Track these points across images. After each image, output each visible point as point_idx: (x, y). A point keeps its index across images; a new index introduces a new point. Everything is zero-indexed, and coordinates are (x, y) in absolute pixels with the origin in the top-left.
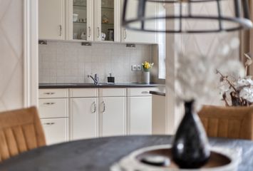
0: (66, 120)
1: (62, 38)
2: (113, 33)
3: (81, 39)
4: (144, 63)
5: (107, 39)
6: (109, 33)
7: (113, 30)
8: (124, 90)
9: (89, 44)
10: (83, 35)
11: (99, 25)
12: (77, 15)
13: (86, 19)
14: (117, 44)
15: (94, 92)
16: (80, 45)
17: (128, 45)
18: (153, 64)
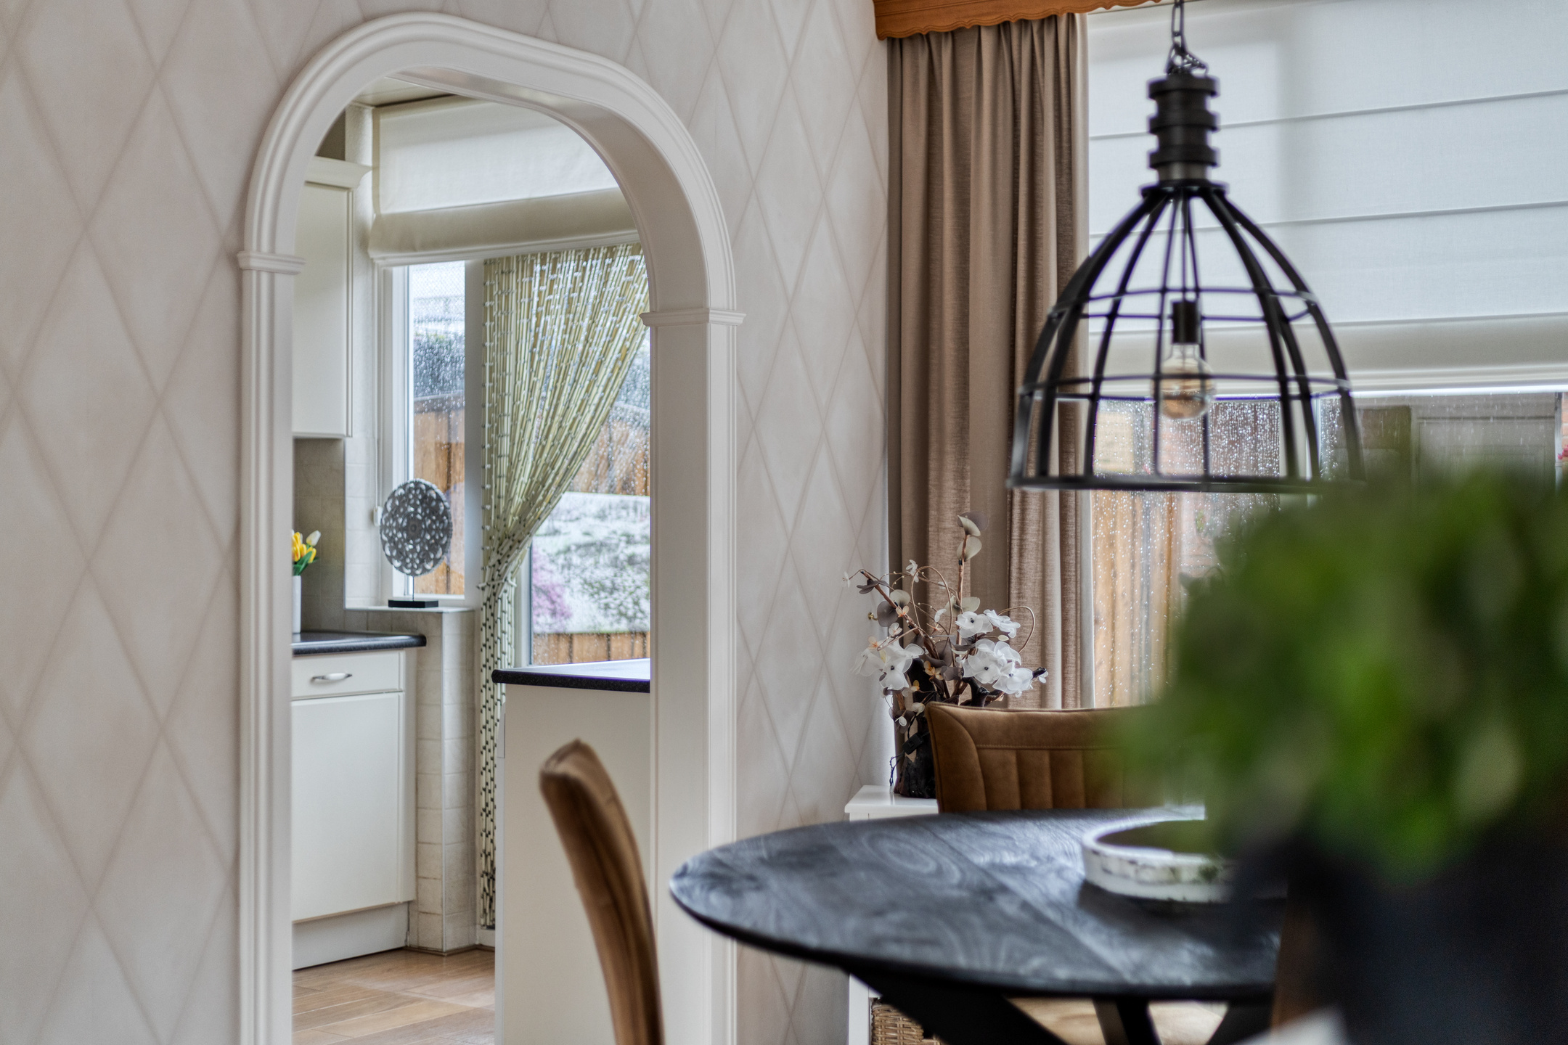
18: (315, 537)
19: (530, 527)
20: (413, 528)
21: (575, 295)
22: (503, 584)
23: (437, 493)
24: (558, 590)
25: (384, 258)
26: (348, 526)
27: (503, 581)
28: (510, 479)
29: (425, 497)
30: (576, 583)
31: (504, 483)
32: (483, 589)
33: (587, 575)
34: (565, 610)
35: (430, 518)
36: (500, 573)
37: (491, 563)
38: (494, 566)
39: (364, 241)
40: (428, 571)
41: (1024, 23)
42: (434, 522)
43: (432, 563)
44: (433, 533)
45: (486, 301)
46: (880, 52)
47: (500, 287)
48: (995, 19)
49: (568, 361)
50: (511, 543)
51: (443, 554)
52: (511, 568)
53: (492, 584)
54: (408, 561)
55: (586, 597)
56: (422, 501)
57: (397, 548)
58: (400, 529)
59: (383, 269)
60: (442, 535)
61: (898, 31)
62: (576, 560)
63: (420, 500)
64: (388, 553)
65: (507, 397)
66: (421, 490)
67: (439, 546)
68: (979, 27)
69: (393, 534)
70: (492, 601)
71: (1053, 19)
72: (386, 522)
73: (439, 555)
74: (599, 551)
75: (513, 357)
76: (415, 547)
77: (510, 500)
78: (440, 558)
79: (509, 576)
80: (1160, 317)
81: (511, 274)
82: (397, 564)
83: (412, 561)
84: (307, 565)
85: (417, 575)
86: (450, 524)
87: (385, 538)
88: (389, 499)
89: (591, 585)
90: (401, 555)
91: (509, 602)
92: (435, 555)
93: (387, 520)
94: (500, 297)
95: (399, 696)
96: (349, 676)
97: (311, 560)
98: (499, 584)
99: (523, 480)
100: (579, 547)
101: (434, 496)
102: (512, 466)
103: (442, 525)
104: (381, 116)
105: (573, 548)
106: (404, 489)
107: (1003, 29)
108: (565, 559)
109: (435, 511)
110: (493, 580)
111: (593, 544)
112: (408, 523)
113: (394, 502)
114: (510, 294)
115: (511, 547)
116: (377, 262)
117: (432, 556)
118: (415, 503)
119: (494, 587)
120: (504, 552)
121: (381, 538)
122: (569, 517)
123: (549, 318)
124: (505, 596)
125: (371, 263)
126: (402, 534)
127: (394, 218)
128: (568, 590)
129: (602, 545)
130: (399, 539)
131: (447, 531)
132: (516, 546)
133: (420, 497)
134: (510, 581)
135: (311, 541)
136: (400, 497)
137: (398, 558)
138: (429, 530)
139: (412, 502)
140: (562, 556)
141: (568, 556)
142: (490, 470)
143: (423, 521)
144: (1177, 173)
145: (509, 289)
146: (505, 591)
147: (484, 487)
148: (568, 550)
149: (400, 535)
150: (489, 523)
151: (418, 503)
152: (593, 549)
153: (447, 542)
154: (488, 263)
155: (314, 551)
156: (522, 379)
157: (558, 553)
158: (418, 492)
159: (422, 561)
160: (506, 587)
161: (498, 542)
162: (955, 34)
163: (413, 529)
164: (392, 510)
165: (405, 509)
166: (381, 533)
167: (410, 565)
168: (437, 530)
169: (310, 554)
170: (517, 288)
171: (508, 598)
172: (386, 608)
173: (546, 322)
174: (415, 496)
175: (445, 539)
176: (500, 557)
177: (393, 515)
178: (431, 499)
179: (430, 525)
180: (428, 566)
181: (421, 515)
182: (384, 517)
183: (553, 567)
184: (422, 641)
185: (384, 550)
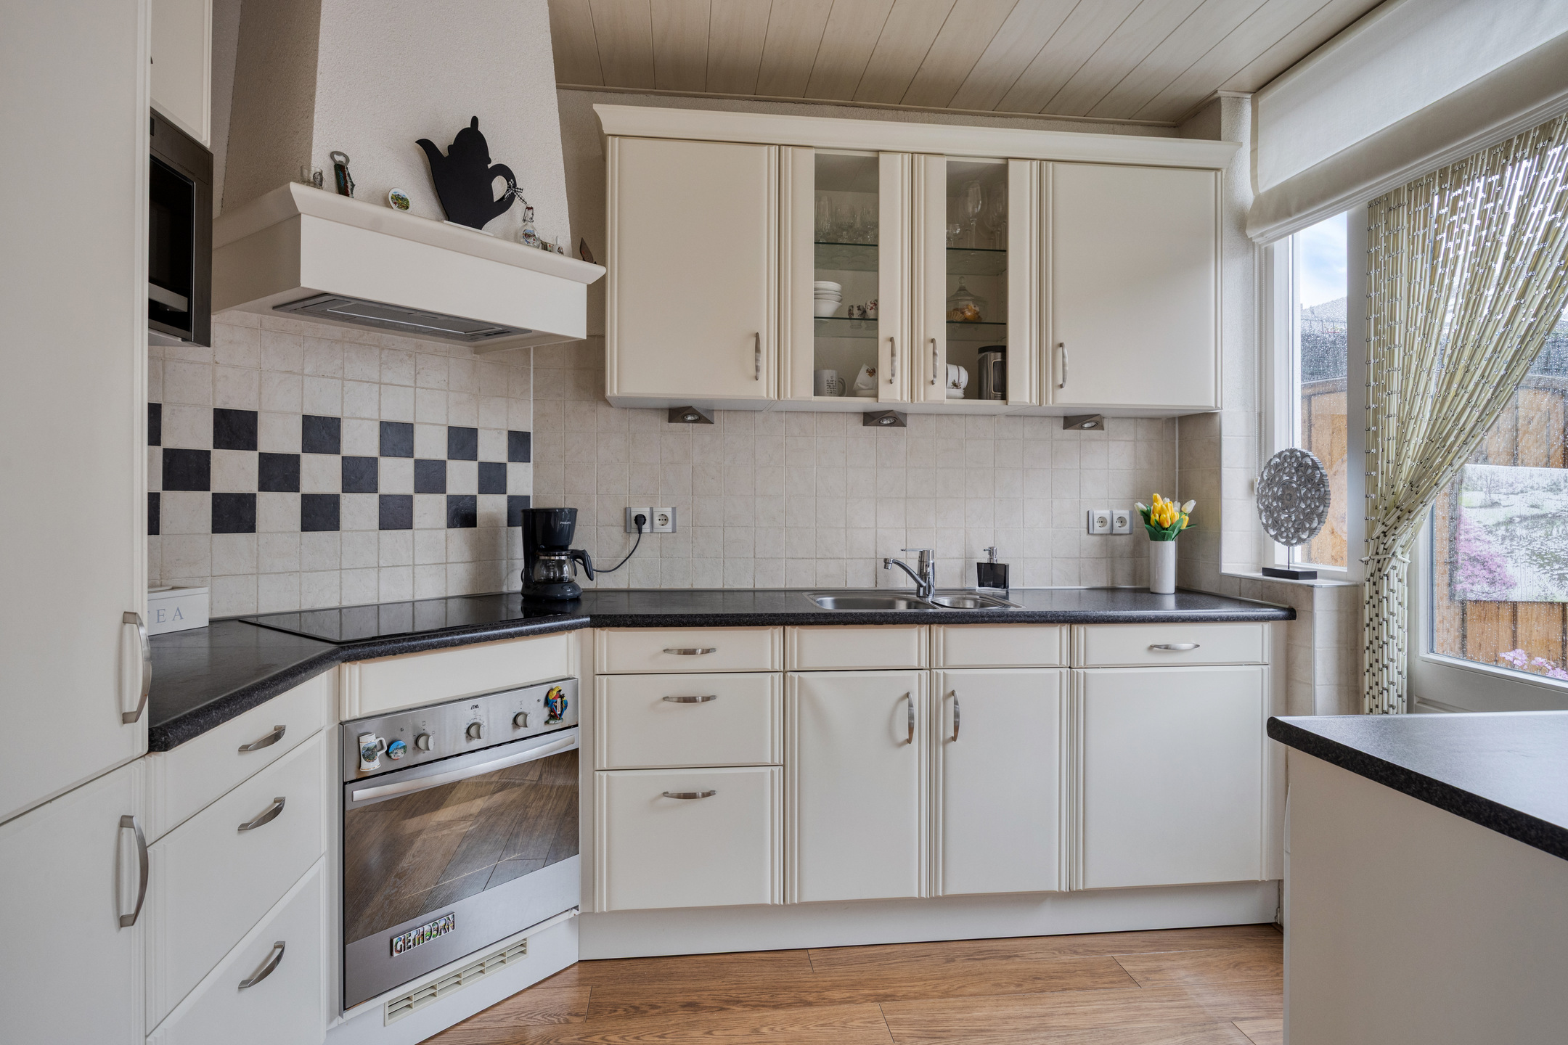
0: (769, 779)
1: (764, 390)
2: (1002, 367)
3: (853, 393)
4: (1151, 501)
5: (975, 390)
6: (982, 364)
7: (1003, 350)
8: (1054, 636)
9: (895, 419)
10: (863, 377)
11: (938, 328)
12: (832, 286)
13: (876, 304)
14: (1024, 416)
15: (910, 642)
16: (856, 425)
17: (1072, 421)
18: (1190, 506)
19: (1425, 494)
20: (1288, 497)
21: (1491, 205)
22: (1390, 559)
23: (1312, 460)
24: (1498, 560)
25: (1262, 235)
26: (1225, 495)
27: (1390, 556)
28: (1402, 440)
29: (1300, 465)
30: (1521, 553)
31: (1393, 444)
32: (1367, 563)
33: (1536, 546)
34: (1506, 580)
35: (1305, 486)
36: (1386, 547)
37: (1374, 536)
38: (1378, 538)
39: (1242, 222)
40: (1304, 540)
42: (1310, 490)
43: (1307, 533)
44: (1309, 502)
45: (1371, 247)
47: (1387, 228)
49: (1479, 290)
50: (1399, 513)
51: (1319, 524)
52: (1401, 541)
53: (1377, 558)
54: (1283, 529)
55: (1535, 568)
56: (1297, 470)
57: (1272, 516)
58: (1276, 498)
59: (1263, 247)
60: (1317, 504)
62: (1520, 531)
63: (1295, 468)
64: (1264, 521)
65: (1397, 350)
66: (1297, 458)
67: (1315, 516)
69: (1269, 503)
70: (1377, 574)
72: (1262, 491)
73: (1315, 524)
74: (1553, 524)
75: (1404, 303)
76: (1290, 516)
77: (1399, 465)
78: (1316, 528)
79: (1399, 551)
81: (1401, 208)
82: (1273, 533)
83: (1287, 529)
84: (1180, 531)
85: (1292, 545)
86: (1327, 493)
87: (1261, 507)
88: (1265, 468)
89: (1540, 555)
90: (1276, 524)
91: (1400, 581)
92: (1310, 525)
93: (1264, 488)
94: (1387, 239)
95: (1262, 670)
96: (1198, 646)
97: (1184, 526)
98: (1385, 559)
99: (1417, 439)
100: (1524, 518)
101: (1310, 463)
102: (1403, 424)
103: (1318, 493)
104: (1259, 99)
105: (1517, 520)
106: (1280, 459)
108: (1507, 530)
109: (1310, 479)
110: (1377, 554)
111: (1544, 516)
112: (1283, 491)
113: (1269, 471)
114: (1400, 232)
115: (1399, 518)
116: (1255, 240)
117: (1308, 526)
118: (1290, 472)
119: (1379, 562)
120: (1390, 523)
121: (1258, 507)
122: (1510, 490)
123: (1451, 244)
124: (1393, 573)
125: (1250, 244)
126: (1278, 504)
127: (1271, 192)
128: (1510, 562)
129: (1554, 516)
130: (1276, 507)
131: (1324, 499)
132: (1406, 517)
133: (1295, 465)
134: (1400, 556)
135: (1185, 509)
136: (1277, 465)
137: (1274, 527)
138: (1302, 499)
139: (1287, 470)
140: (1503, 528)
141: (1510, 527)
142: (1376, 433)
143: (1298, 489)
145: (1398, 225)
146: (1394, 568)
147: (1368, 452)
148: (1511, 521)
149: (1275, 504)
150: (1374, 491)
151: (1293, 471)
152: (1543, 521)
153: (1323, 512)
154: (1373, 205)
155: (1187, 518)
156: (1415, 325)
157: (1498, 524)
158: (1293, 460)
159: (1297, 530)
160: (1393, 562)
161: (1384, 512)
163: (1287, 499)
164: (1268, 479)
165: (1281, 478)
166: (1257, 502)
167: (1285, 535)
168: (1312, 498)
169: (1181, 520)
170: (1409, 222)
171: (1397, 576)
172: (1260, 575)
173: (1447, 250)
174: (1290, 464)
175: (1321, 508)
176: (1384, 529)
177: (1270, 483)
178: (1307, 466)
179: (1305, 493)
180: (1304, 536)
181: (1296, 483)
182: (1261, 486)
183: (1491, 538)
184: (1291, 614)
185: (1261, 518)
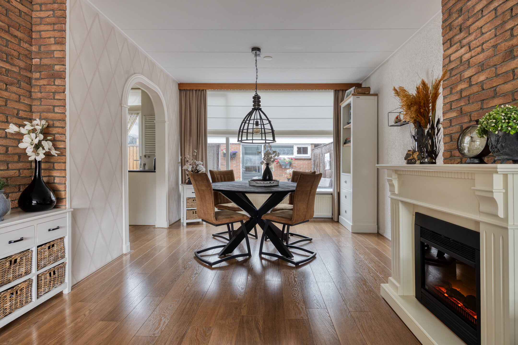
41: (199, 90)
46: (179, 91)
48: (196, 89)
61: (182, 89)
68: (193, 90)
71: (203, 90)
80: (253, 124)
107: (196, 90)
144: (257, 107)
162: (189, 90)
